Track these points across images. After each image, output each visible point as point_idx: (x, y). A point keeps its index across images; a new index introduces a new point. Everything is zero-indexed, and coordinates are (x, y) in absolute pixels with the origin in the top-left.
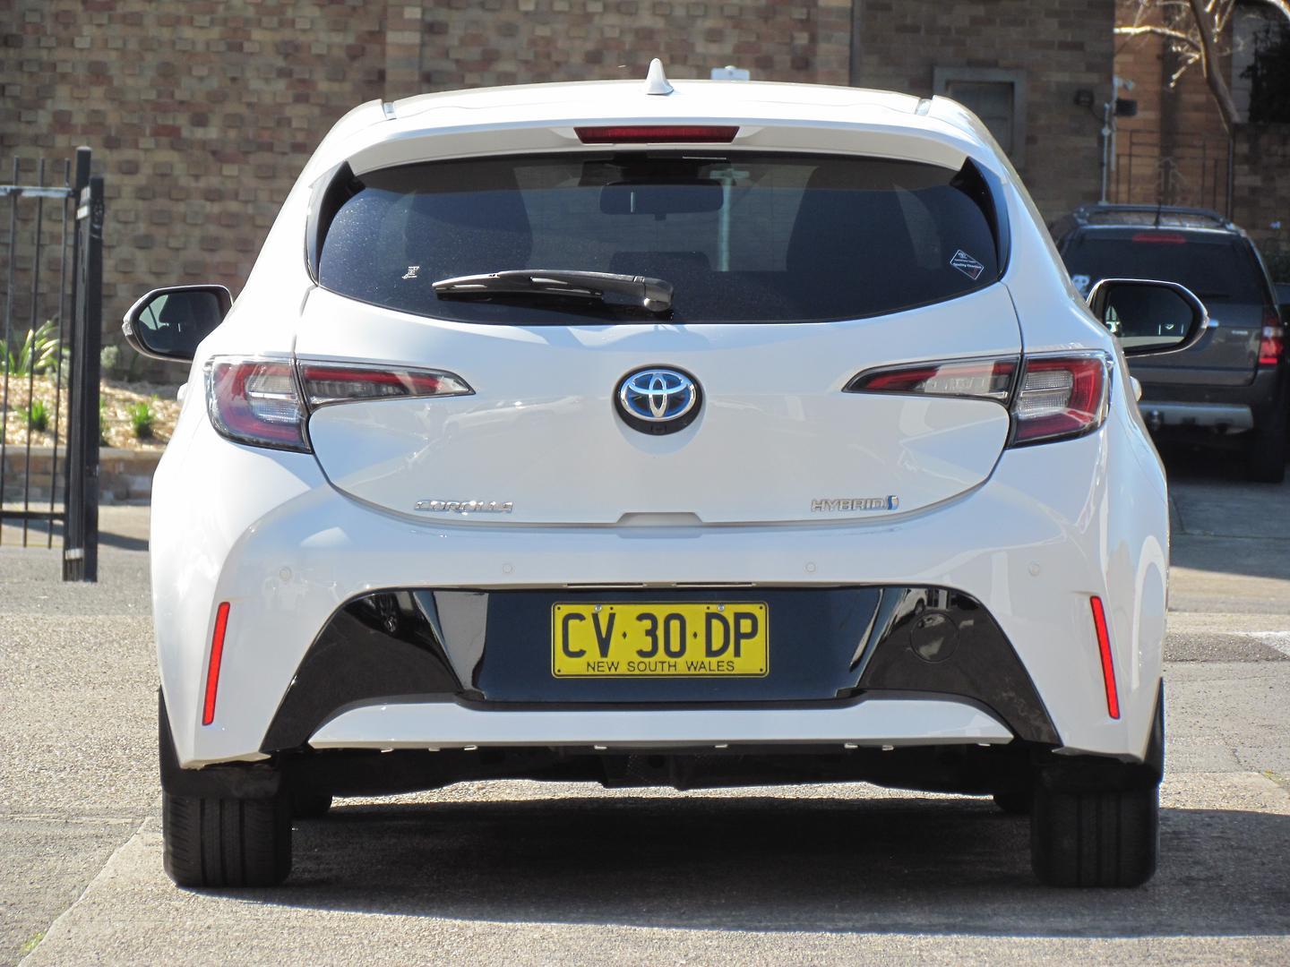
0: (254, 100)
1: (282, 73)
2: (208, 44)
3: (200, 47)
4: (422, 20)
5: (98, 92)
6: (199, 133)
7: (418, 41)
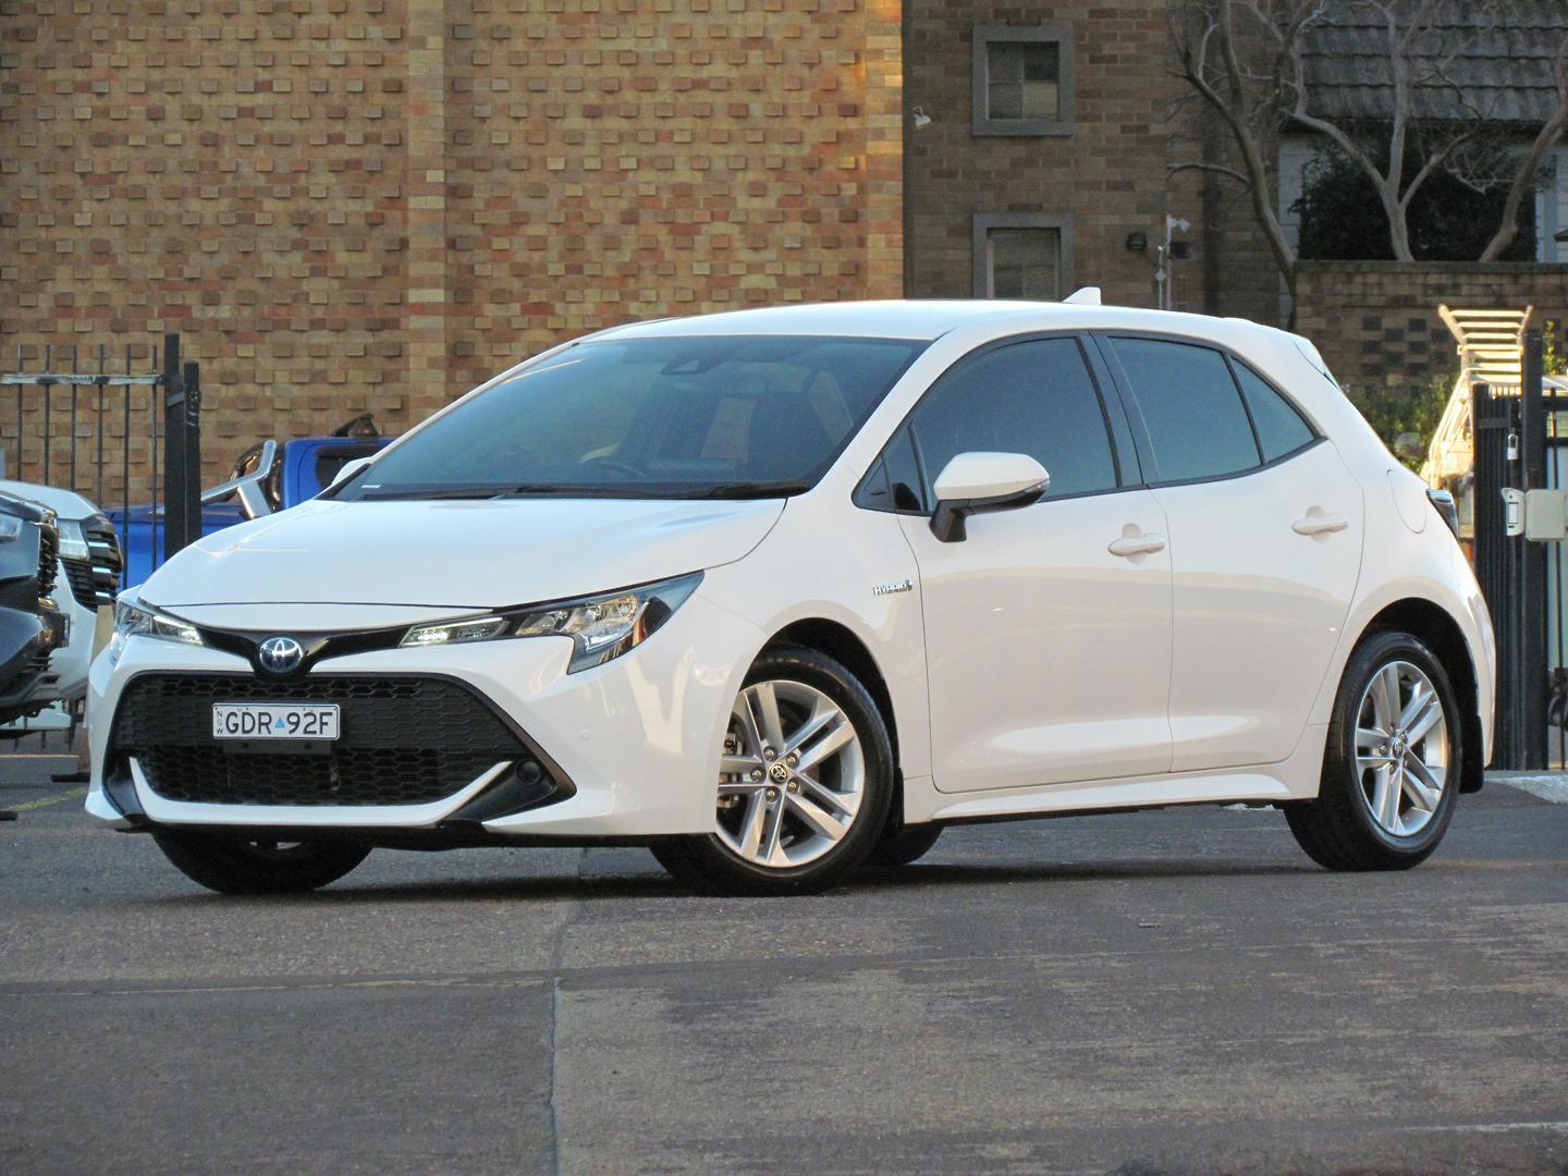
0: (270, 275)
1: (297, 245)
2: (217, 216)
3: (209, 220)
4: (445, 183)
5: (101, 271)
6: (211, 312)
7: (442, 206)
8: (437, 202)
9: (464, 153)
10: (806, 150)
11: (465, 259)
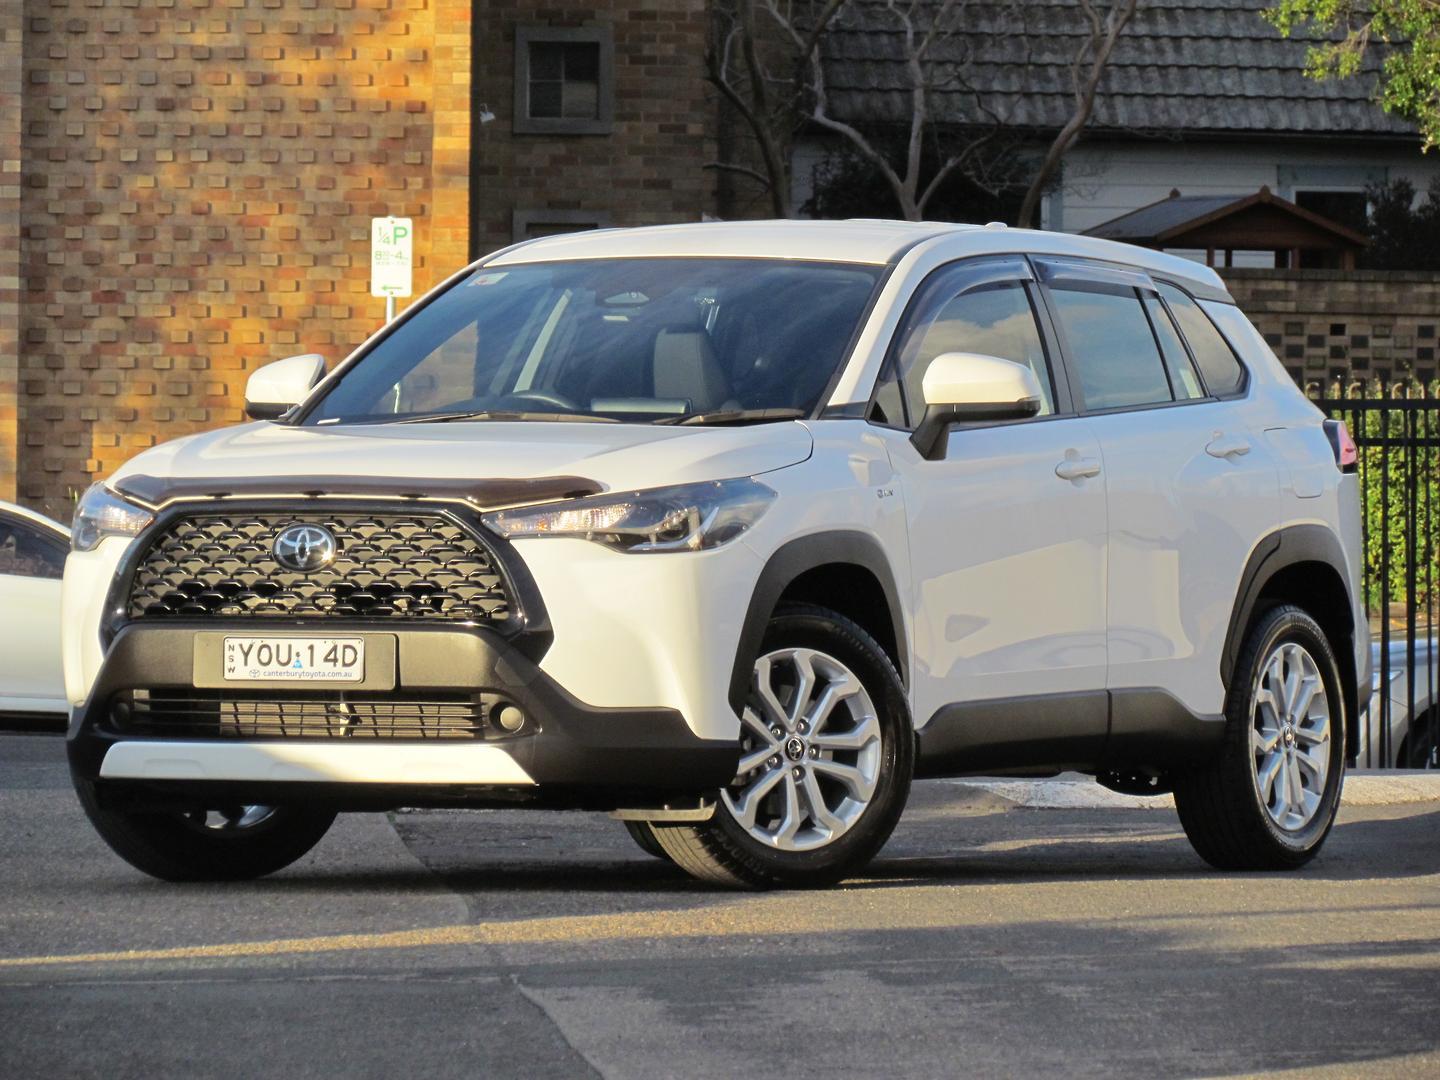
4: (21, 173)
7: (19, 196)
8: (14, 192)
9: (40, 144)
10: (374, 144)
11: (38, 247)
